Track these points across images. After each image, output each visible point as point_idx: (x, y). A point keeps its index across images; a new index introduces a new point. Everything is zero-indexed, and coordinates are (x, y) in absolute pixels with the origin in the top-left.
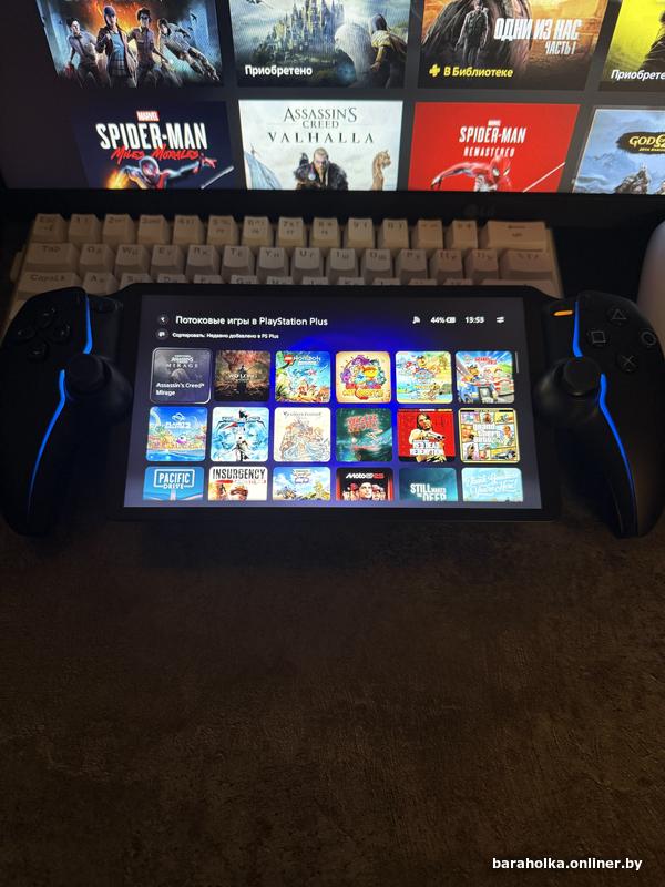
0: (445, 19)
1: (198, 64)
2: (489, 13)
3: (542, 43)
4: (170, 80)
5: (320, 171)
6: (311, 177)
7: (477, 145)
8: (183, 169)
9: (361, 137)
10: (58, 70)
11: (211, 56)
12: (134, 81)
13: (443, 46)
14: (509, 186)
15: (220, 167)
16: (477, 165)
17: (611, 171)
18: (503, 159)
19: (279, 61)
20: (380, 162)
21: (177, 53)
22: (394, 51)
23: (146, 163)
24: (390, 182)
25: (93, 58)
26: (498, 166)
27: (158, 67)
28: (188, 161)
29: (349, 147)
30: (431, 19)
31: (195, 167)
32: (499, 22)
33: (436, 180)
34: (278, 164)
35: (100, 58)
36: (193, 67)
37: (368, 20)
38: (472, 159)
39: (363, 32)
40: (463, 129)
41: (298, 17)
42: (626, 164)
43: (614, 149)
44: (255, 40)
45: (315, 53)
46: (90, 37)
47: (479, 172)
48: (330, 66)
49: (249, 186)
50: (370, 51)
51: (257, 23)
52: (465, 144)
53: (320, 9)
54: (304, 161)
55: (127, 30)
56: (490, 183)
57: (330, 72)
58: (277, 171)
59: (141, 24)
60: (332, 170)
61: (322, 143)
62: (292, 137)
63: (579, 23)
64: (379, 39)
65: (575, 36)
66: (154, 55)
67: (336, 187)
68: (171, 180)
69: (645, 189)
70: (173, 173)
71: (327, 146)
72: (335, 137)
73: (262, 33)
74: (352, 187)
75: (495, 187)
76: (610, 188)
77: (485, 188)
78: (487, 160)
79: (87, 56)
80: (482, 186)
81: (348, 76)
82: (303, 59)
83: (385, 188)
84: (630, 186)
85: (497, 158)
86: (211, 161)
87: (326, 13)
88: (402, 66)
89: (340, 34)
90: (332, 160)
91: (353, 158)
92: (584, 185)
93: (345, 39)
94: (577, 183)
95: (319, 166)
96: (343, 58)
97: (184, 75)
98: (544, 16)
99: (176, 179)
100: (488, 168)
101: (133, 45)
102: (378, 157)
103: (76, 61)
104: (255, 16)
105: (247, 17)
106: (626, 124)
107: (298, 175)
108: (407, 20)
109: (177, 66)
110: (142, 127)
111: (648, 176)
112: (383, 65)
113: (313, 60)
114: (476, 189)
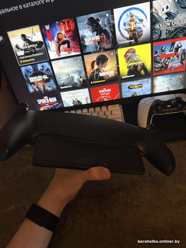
0: (91, 75)
1: (53, 88)
2: (98, 73)
3: (108, 75)
4: (49, 91)
5: (77, 102)
6: (75, 103)
7: (103, 93)
8: (53, 105)
9: (82, 95)
10: (30, 92)
11: (55, 87)
12: (43, 92)
13: (92, 79)
14: (111, 99)
15: (59, 104)
16: (104, 96)
17: (129, 93)
18: (108, 95)
19: (66, 85)
20: (87, 99)
21: (49, 87)
22: (84, 81)
23: (46, 105)
24: (89, 102)
25: (36, 90)
26: (107, 96)
27: (46, 90)
28: (54, 104)
29: (81, 97)
30: (89, 75)
31: (55, 105)
32: (100, 73)
33: (97, 100)
34: (69, 102)
35: (37, 90)
36: (52, 89)
37: (79, 77)
38: (103, 96)
39: (78, 79)
40: (99, 91)
41: (68, 79)
42: (131, 91)
43: (128, 89)
44: (61, 83)
45: (71, 83)
46: (35, 87)
47: (105, 98)
48: (74, 85)
49: (65, 106)
50: (80, 82)
51: (61, 81)
52: (100, 93)
53: (71, 77)
54: (73, 101)
55: (41, 85)
56: (107, 99)
57: (74, 86)
58: (69, 103)
59: (43, 84)
60: (79, 101)
61: (76, 97)
62: (71, 97)
63: (113, 71)
64: (81, 80)
65: (114, 73)
66: (46, 88)
67: (80, 104)
68: (51, 108)
69: (136, 95)
70: (51, 106)
71: (77, 98)
72: (78, 96)
73: (62, 82)
74: (83, 104)
75: (108, 100)
76: (130, 96)
77: (107, 100)
78: (105, 95)
79: (35, 90)
80: (106, 100)
81: (78, 86)
82: (70, 85)
83: (89, 103)
84: (133, 95)
85: (107, 95)
86: (58, 103)
87: (72, 77)
88: (86, 83)
89: (74, 80)
90: (78, 100)
91: (82, 99)
92: (124, 96)
93: (76, 81)
94: (123, 96)
95: (76, 101)
96: (76, 83)
97: (51, 90)
98: (107, 71)
99: (52, 107)
100: (106, 96)
101: (42, 87)
102: (86, 98)
103: (33, 91)
104: (61, 80)
105: (60, 80)
106: (128, 85)
107: (73, 103)
108: (85, 76)
109: (49, 89)
110: (45, 99)
111: (136, 93)
112: (83, 83)
113: (71, 84)
114: (105, 100)
